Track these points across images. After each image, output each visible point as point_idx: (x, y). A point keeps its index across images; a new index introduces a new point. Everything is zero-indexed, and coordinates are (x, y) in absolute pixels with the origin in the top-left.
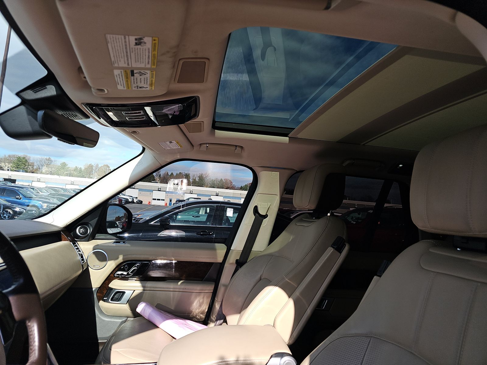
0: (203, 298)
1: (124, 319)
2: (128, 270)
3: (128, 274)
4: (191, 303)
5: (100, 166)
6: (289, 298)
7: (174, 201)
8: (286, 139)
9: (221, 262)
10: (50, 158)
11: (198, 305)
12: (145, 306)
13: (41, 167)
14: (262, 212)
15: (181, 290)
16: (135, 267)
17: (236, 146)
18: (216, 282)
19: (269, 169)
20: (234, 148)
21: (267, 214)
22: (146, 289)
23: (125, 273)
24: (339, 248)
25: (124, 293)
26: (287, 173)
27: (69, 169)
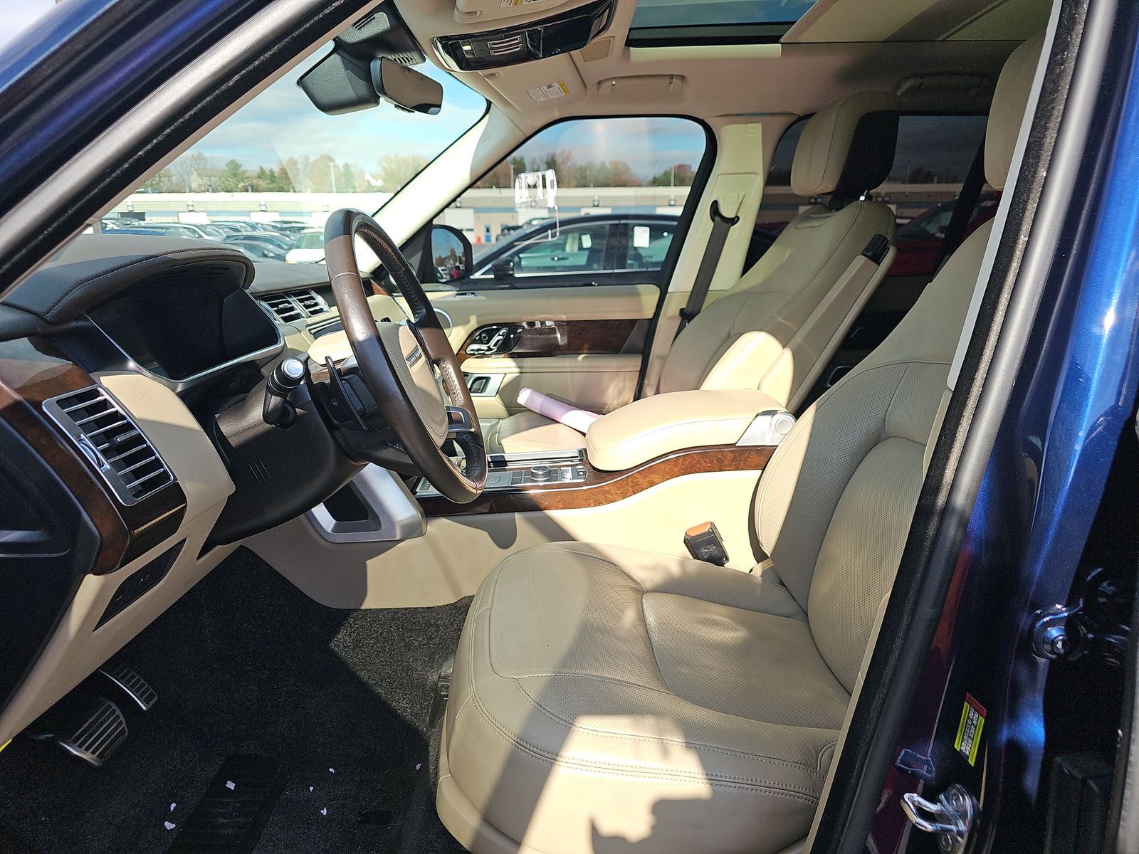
0: (624, 380)
1: (494, 422)
2: (488, 341)
3: (489, 349)
4: (603, 391)
5: (312, 159)
6: (784, 347)
7: (496, 231)
8: (775, 49)
9: (651, 317)
10: (200, 154)
11: (616, 393)
12: (531, 393)
13: (186, 177)
14: (727, 212)
15: (584, 370)
16: (499, 335)
17: (671, 77)
18: (645, 352)
19: (739, 118)
20: (667, 81)
21: (738, 215)
22: (524, 370)
23: (484, 347)
24: (875, 255)
25: (487, 379)
26: (779, 123)
27: (247, 175)
